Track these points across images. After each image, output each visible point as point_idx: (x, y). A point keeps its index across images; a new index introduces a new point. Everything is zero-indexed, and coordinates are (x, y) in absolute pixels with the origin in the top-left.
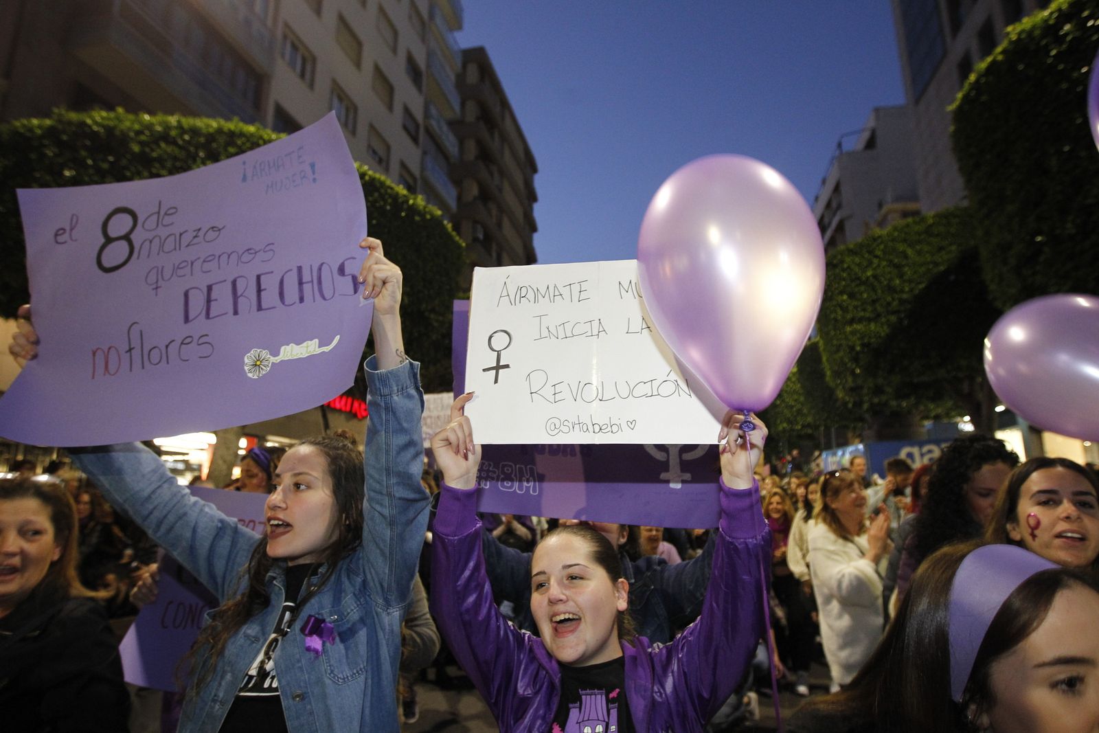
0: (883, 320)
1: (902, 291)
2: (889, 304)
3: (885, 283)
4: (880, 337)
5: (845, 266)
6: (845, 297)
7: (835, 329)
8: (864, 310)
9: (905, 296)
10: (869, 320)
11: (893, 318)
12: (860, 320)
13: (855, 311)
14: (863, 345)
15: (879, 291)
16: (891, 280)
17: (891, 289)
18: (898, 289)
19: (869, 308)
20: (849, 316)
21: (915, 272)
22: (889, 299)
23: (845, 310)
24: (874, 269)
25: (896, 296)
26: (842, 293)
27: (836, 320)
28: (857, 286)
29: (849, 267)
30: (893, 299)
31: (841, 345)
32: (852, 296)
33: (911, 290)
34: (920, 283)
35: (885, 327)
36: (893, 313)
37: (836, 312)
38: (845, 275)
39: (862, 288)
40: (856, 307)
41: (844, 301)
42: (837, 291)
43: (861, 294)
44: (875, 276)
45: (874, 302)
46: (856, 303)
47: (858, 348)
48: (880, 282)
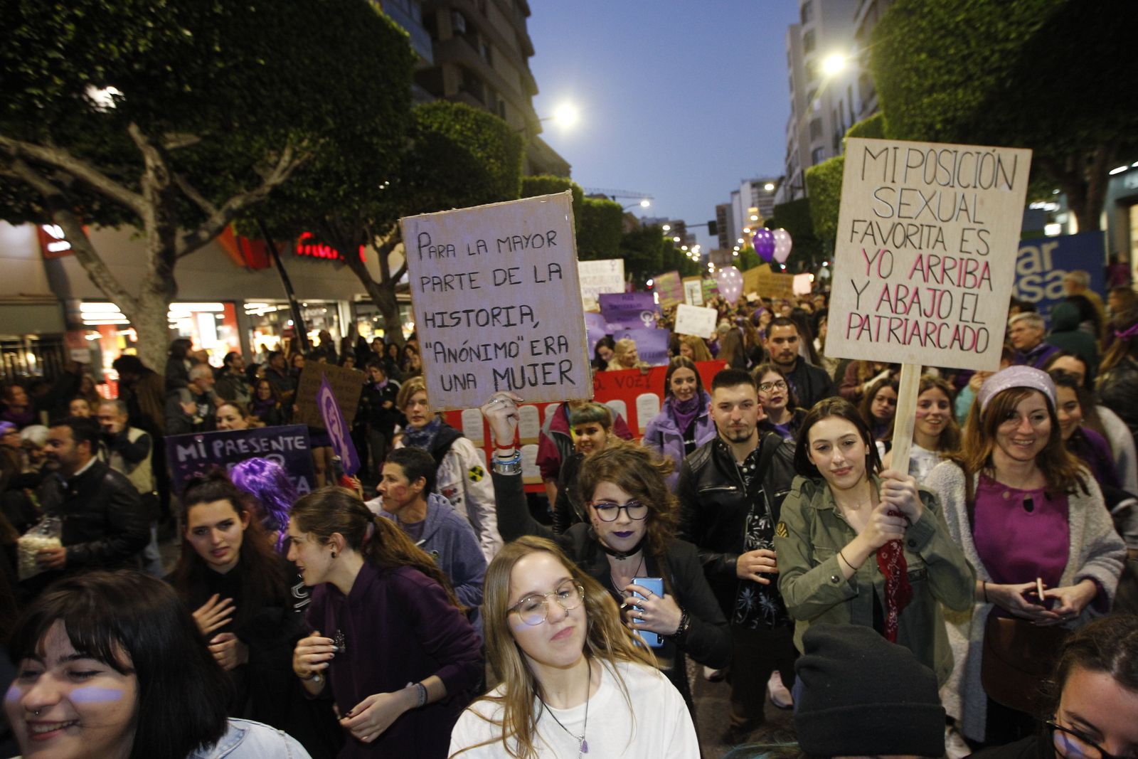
0: (977, 83)
1: (1007, 39)
2: (986, 59)
3: (983, 29)
4: (970, 108)
5: (926, 10)
6: (923, 56)
7: (907, 104)
8: (950, 72)
9: (1010, 46)
10: (957, 85)
11: (990, 80)
12: (944, 87)
13: (936, 75)
14: (945, 121)
15: (973, 43)
16: (990, 23)
17: (990, 37)
18: (1001, 36)
19: (958, 69)
20: (928, 83)
21: (1028, 7)
22: (987, 53)
23: (922, 74)
24: (968, 10)
25: (997, 48)
26: (919, 51)
27: (909, 90)
28: (942, 37)
29: (930, 12)
30: (993, 52)
31: (914, 124)
32: (933, 53)
33: (1021, 35)
34: (1033, 24)
35: (978, 94)
36: (989, 73)
37: (908, 78)
38: (924, 24)
39: (949, 41)
40: (938, 69)
41: (921, 62)
42: (912, 50)
43: (947, 49)
44: (968, 22)
45: (964, 58)
46: (937, 63)
47: (939, 126)
48: (976, 29)
